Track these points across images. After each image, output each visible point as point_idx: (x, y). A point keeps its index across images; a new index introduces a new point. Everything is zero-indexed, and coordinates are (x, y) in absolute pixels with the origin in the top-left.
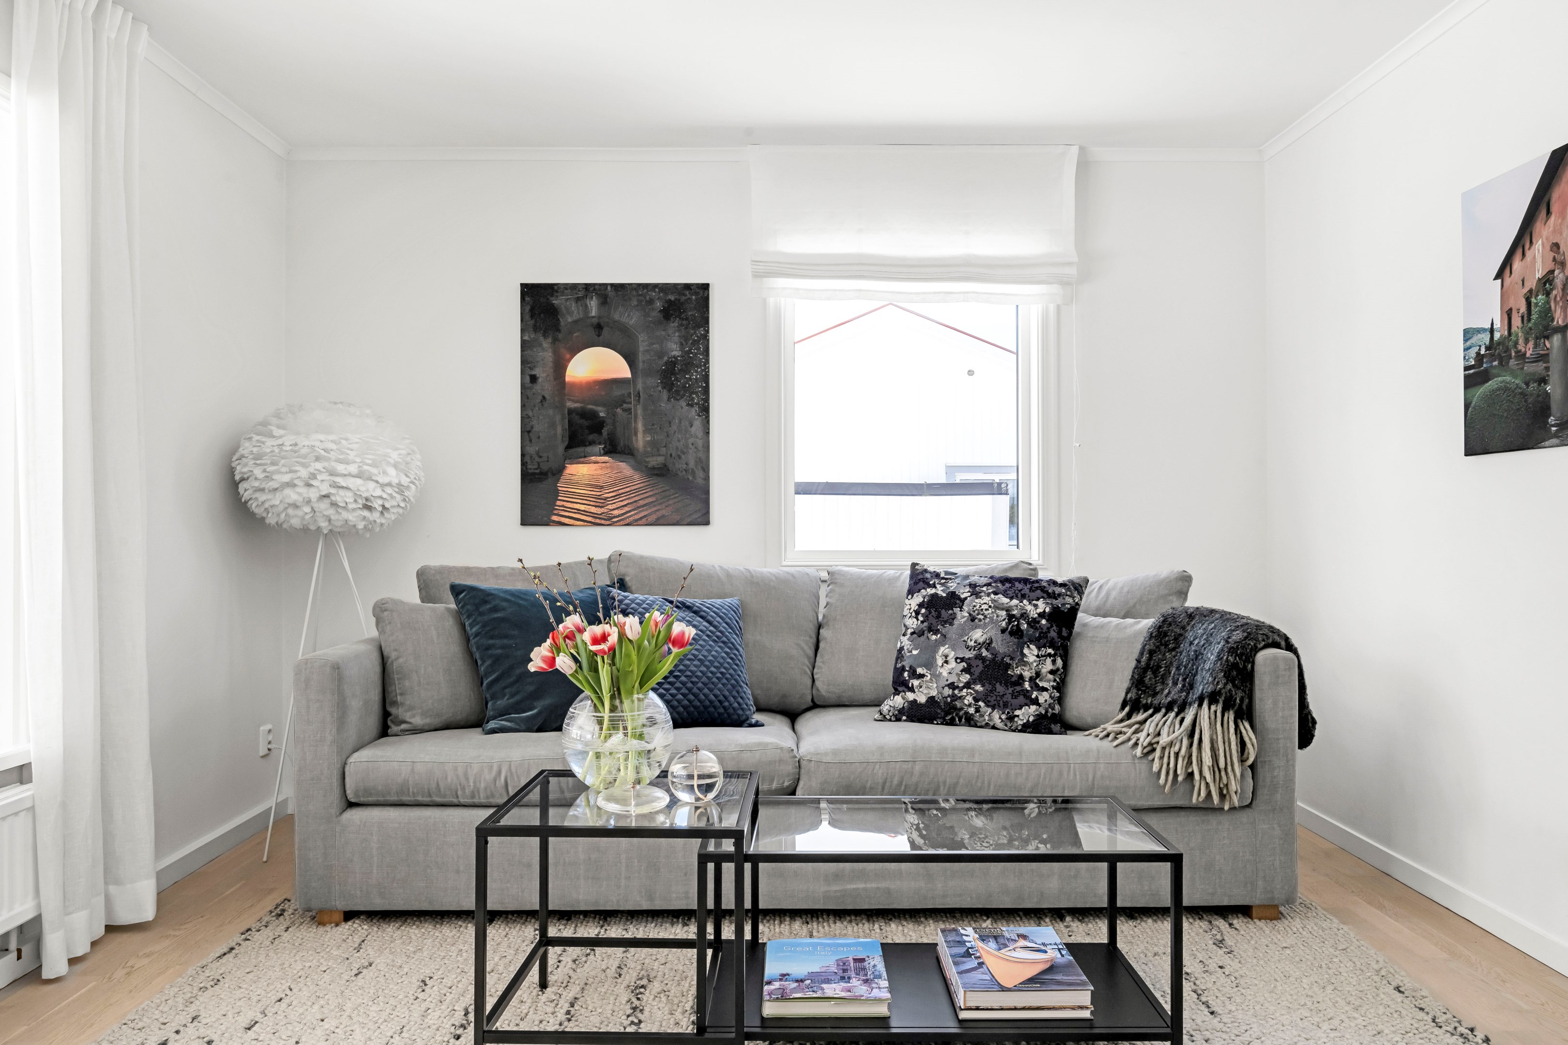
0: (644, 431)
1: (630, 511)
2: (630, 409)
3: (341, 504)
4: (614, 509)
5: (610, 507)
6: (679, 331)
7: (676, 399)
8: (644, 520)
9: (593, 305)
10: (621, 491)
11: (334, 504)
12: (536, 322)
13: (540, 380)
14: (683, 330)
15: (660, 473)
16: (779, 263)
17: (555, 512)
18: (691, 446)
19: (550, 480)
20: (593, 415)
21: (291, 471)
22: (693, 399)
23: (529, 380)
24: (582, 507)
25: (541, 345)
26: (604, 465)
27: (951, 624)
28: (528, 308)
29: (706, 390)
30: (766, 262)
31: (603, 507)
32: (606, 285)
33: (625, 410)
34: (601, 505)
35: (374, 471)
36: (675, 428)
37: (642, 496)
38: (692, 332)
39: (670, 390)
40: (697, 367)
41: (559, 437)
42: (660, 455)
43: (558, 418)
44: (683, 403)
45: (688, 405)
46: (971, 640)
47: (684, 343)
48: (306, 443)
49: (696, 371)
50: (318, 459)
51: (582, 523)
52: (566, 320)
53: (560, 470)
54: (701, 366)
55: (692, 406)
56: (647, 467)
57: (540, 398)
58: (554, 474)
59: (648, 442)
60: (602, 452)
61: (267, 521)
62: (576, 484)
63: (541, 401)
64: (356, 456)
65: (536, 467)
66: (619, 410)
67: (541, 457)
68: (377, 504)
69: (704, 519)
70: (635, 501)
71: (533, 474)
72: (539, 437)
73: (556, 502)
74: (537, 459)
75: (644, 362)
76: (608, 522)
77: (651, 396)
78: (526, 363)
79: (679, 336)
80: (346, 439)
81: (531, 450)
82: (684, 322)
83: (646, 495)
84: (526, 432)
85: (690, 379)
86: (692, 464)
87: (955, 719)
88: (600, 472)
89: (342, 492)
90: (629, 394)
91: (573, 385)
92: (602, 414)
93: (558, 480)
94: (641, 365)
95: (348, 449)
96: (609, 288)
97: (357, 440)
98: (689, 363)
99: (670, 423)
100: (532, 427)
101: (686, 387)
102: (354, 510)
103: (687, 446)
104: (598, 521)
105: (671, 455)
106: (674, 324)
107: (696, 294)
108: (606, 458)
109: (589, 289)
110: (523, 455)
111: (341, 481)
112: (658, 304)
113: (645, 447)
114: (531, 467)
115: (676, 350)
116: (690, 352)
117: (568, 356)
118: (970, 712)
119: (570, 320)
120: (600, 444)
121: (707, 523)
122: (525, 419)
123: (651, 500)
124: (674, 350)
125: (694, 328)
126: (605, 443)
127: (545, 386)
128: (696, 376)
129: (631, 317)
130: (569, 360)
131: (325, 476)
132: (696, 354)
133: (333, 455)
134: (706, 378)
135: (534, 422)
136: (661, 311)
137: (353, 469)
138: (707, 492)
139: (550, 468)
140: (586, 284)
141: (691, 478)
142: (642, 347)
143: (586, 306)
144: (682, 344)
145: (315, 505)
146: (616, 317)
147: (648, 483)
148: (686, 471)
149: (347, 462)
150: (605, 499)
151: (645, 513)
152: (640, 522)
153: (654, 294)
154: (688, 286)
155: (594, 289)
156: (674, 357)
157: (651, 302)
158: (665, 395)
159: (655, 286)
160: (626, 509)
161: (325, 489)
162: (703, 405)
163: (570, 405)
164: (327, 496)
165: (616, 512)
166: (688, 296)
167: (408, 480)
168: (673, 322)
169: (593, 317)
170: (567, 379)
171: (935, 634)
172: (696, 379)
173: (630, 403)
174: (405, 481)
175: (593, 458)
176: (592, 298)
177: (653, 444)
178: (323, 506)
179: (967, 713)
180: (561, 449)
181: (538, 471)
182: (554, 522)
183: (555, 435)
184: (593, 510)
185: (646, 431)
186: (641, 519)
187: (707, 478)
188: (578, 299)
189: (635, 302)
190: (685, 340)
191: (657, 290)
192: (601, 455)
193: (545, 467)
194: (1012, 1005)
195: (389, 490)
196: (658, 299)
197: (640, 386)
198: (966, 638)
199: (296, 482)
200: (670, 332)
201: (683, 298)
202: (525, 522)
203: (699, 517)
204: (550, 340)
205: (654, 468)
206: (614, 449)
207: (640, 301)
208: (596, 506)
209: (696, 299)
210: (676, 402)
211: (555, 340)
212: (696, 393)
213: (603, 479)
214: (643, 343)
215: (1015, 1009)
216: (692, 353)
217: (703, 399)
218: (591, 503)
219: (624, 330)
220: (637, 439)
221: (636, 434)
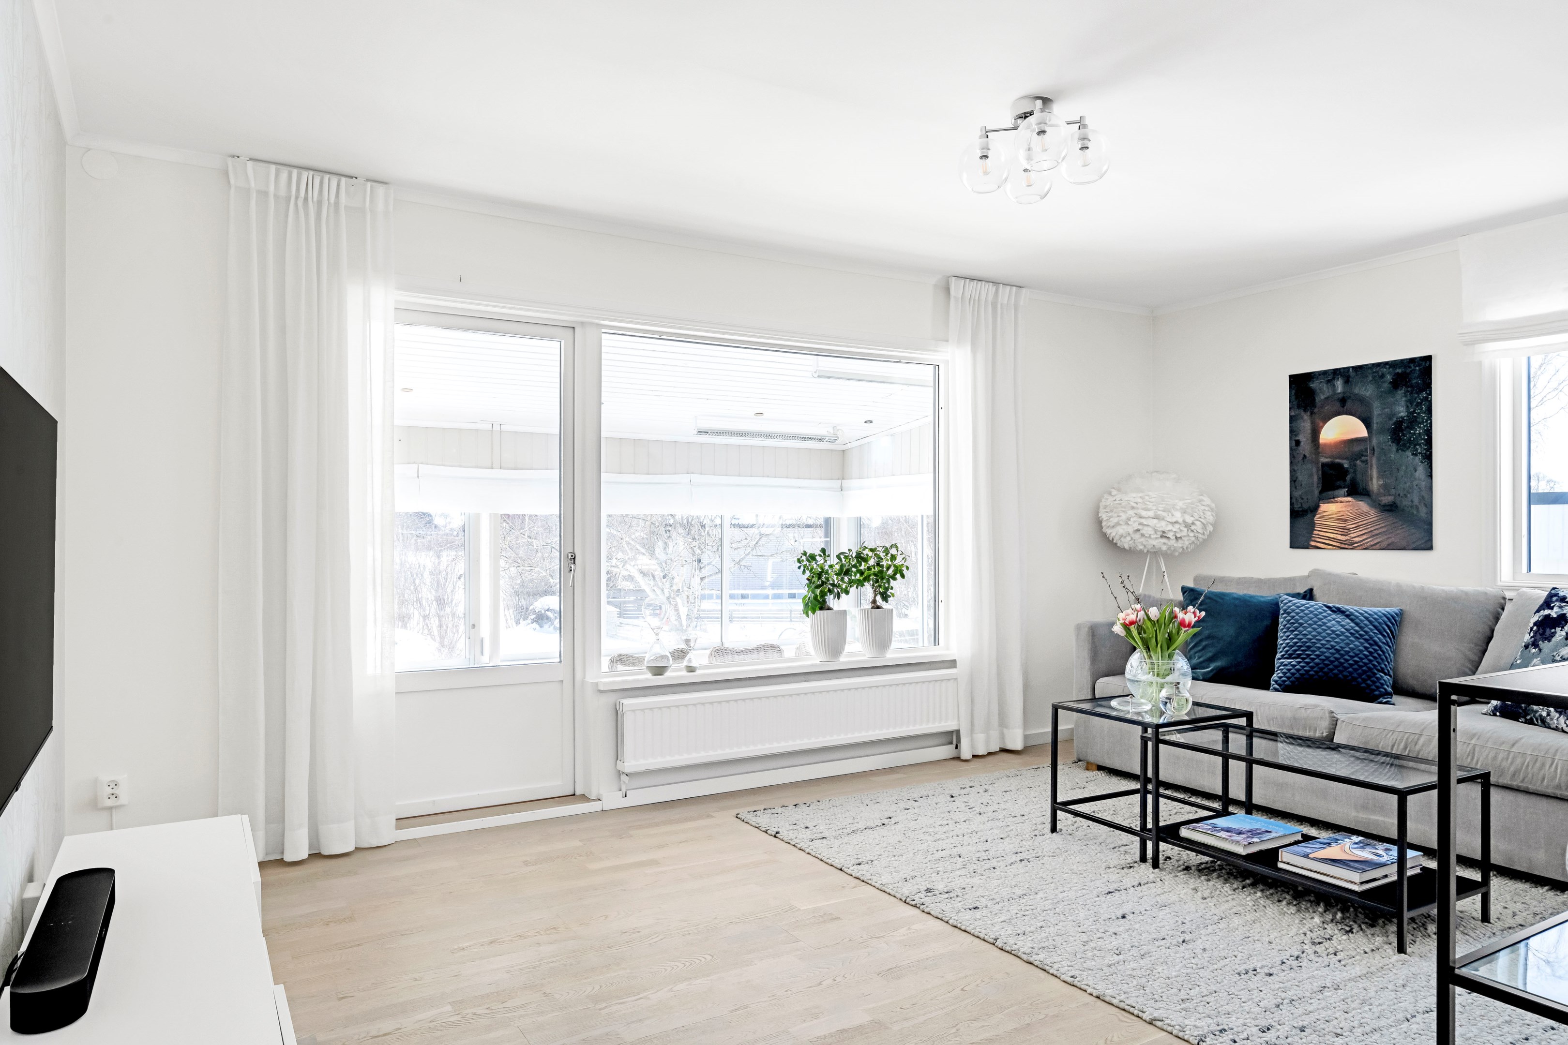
0: (1377, 477)
1: (1367, 539)
2: (1367, 461)
3: (1146, 535)
4: (1355, 537)
5: (1352, 535)
6: (1406, 396)
7: (1403, 450)
8: (1378, 546)
9: (1339, 385)
10: (1360, 523)
11: (1143, 535)
12: (1299, 402)
13: (1302, 444)
14: (1408, 396)
15: (1391, 509)
16: (1484, 331)
17: (1313, 539)
18: (1415, 487)
19: (1309, 516)
20: (1340, 466)
21: (1118, 516)
22: (1417, 450)
23: (1295, 443)
24: (1332, 536)
25: (1302, 418)
26: (1347, 503)
27: (1549, 641)
28: (1293, 392)
29: (1429, 442)
30: (1471, 333)
31: (1347, 535)
32: (1348, 368)
33: (1363, 462)
34: (1345, 534)
35: (1165, 514)
36: (1403, 473)
37: (1376, 527)
38: (1416, 395)
39: (1398, 444)
40: (1420, 424)
41: (1315, 484)
42: (1390, 495)
43: (1314, 470)
44: (1409, 453)
45: (1413, 454)
46: (1559, 655)
47: (1410, 406)
48: (1126, 499)
49: (1420, 427)
50: (1133, 508)
51: (1331, 547)
52: (1320, 397)
53: (1317, 507)
54: (1423, 422)
55: (1416, 455)
56: (1380, 504)
57: (1302, 456)
58: (1312, 511)
59: (1381, 486)
60: (1346, 493)
61: (1118, 545)
62: (1327, 518)
63: (1303, 459)
64: (1153, 506)
65: (1300, 505)
66: (1358, 462)
67: (1302, 499)
68: (1170, 535)
69: (1427, 545)
70: (1371, 531)
71: (1298, 511)
72: (1301, 485)
73: (1313, 532)
74: (1300, 500)
75: (1377, 423)
76: (1351, 547)
77: (1383, 449)
78: (1293, 432)
79: (1406, 401)
80: (1149, 496)
81: (1297, 494)
82: (1409, 389)
83: (1379, 526)
84: (1293, 481)
85: (1415, 434)
86: (1416, 501)
87: (1533, 720)
88: (1344, 509)
89: (1146, 528)
90: (1366, 449)
91: (1325, 445)
92: (1346, 466)
93: (1314, 516)
94: (1375, 426)
95: (1149, 502)
96: (1351, 370)
97: (1155, 496)
98: (1413, 421)
99: (1398, 469)
100: (1297, 478)
101: (1411, 440)
102: (1156, 538)
103: (1411, 487)
104: (1343, 546)
105: (1399, 495)
106: (1401, 392)
107: (1419, 365)
108: (1349, 499)
109: (1336, 373)
110: (1291, 498)
111: (1143, 521)
112: (1389, 378)
113: (1379, 489)
114: (1297, 507)
115: (1403, 412)
116: (1414, 412)
117: (1321, 424)
118: (1543, 715)
119: (1322, 397)
120: (1344, 488)
121: (1430, 548)
122: (1293, 472)
123: (1383, 530)
124: (1402, 411)
125: (1417, 393)
126: (1348, 487)
127: (1306, 447)
128: (1419, 431)
129: (1366, 390)
130: (1322, 427)
131: (1135, 519)
132: (1419, 413)
133: (1139, 506)
134: (1429, 432)
135: (1298, 474)
136: (1391, 382)
137: (1151, 514)
138: (1430, 524)
139: (1310, 507)
140: (1334, 369)
141: (1415, 513)
142: (1376, 412)
143: (1334, 386)
144: (1407, 407)
145: (1133, 536)
146: (1356, 391)
147: (1381, 517)
148: (1411, 507)
149: (1148, 510)
150: (1349, 529)
151: (1378, 540)
152: (1374, 547)
153: (1385, 370)
154: (1412, 360)
155: (1340, 372)
156: (1401, 417)
157: (1383, 376)
158: (1394, 447)
159: (1386, 363)
160: (1364, 537)
161: (1136, 526)
162: (1425, 453)
163: (1324, 460)
164: (1138, 530)
165: (1357, 539)
166: (1413, 367)
167: (1193, 519)
168: (1401, 390)
169: (1339, 393)
170: (1321, 441)
171: (1535, 648)
172: (1420, 433)
173: (1367, 456)
174: (1189, 520)
175: (1340, 499)
176: (1338, 379)
177: (1385, 487)
178: (1137, 536)
179: (1541, 716)
180: (1316, 492)
181: (1301, 509)
182: (1312, 546)
183: (1312, 483)
184: (1340, 537)
185: (1381, 476)
186: (1376, 544)
187: (1430, 513)
188: (1329, 381)
189: (1370, 378)
190: (1411, 404)
191: (1388, 366)
192: (1345, 496)
193: (1305, 506)
194: (1310, 868)
195: (1177, 526)
196: (1388, 373)
197: (1374, 442)
198: (1555, 654)
199: (1121, 522)
200: (1398, 397)
201: (1408, 370)
202: (1292, 546)
203: (1422, 544)
204: (1309, 413)
205: (1385, 506)
206: (1357, 491)
207: (1374, 378)
208: (1342, 535)
209: (1420, 370)
210: (1403, 452)
211: (1312, 413)
212: (1420, 445)
213: (1346, 514)
214: (1377, 411)
215: (1311, 870)
216: (1416, 413)
217: (1425, 449)
218: (1338, 532)
219: (1362, 400)
220: (1372, 484)
221: (1371, 479)
